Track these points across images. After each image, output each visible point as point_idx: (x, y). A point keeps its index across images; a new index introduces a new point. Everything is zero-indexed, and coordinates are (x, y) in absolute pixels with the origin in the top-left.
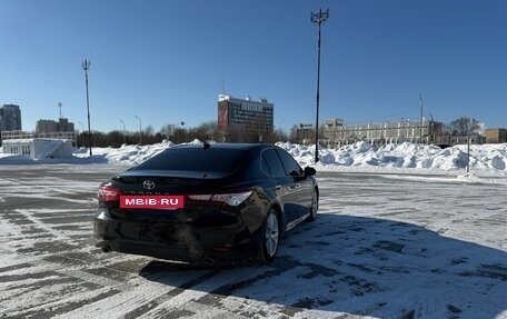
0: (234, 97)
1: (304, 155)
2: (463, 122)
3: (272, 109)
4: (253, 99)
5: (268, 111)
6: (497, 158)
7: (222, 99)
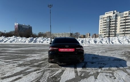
0: (20, 24)
1: (47, 40)
2: (77, 33)
3: (31, 28)
4: (26, 25)
5: (30, 28)
6: (89, 41)
7: (16, 24)
